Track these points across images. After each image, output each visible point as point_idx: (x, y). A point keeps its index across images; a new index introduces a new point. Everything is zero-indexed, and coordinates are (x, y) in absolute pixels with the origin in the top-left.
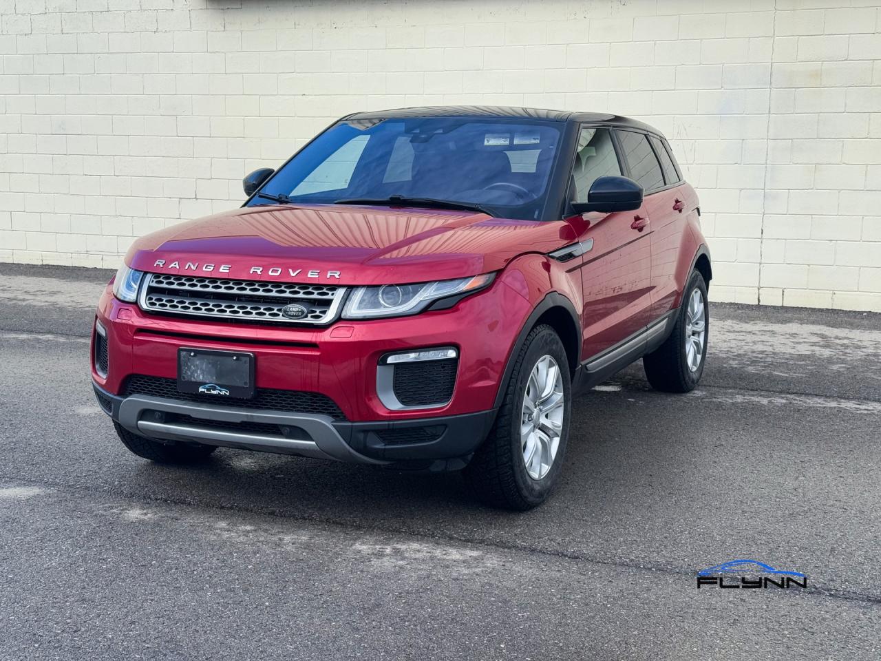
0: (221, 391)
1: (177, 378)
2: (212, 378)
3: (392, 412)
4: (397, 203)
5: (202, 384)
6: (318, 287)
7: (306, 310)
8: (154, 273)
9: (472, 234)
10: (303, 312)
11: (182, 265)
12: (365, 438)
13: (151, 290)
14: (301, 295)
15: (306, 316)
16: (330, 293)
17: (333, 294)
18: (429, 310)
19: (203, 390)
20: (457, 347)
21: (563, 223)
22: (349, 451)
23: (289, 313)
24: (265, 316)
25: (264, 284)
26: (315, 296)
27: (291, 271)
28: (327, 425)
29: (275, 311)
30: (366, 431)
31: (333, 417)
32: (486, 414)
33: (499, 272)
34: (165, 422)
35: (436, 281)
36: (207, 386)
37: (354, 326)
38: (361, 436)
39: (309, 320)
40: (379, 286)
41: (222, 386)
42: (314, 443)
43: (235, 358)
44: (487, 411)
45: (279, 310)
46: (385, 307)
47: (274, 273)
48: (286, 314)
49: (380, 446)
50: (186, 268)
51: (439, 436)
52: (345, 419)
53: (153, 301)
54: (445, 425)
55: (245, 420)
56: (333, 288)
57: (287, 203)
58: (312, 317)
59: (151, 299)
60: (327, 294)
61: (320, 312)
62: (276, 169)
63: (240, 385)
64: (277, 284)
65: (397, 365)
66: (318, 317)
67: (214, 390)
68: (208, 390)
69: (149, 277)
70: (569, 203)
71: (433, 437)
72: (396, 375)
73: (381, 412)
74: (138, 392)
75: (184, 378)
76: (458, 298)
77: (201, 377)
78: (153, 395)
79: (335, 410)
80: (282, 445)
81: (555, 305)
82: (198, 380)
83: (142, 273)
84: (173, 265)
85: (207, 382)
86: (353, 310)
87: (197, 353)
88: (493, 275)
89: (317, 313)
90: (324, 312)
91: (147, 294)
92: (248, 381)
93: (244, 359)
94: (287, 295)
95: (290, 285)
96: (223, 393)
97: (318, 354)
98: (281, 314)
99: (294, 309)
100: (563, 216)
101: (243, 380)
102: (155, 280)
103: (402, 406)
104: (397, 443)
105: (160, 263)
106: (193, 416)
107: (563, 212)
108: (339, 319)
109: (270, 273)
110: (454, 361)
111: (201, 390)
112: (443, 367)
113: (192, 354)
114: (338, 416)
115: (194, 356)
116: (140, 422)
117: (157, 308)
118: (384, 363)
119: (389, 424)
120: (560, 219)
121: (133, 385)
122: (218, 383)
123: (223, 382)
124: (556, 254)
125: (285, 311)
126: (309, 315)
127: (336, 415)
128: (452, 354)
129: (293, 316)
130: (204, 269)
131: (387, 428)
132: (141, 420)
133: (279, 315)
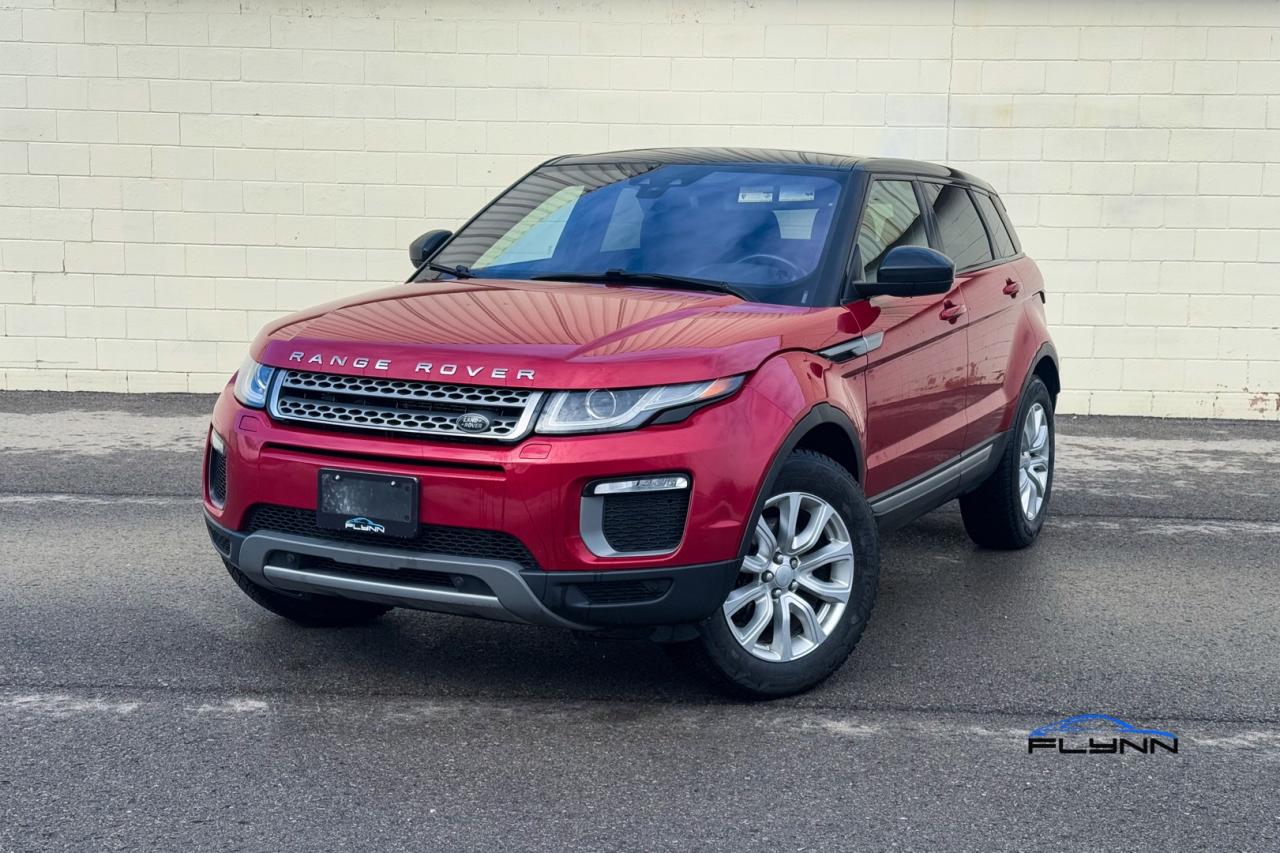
0: (374, 527)
1: (315, 508)
2: (363, 509)
3: (599, 559)
4: (615, 280)
5: (350, 517)
6: (505, 391)
7: (487, 421)
8: (288, 370)
9: (718, 323)
10: (484, 424)
11: (326, 359)
12: (564, 593)
13: (285, 392)
14: (482, 402)
15: (489, 430)
16: (521, 399)
17: (524, 401)
18: (652, 423)
19: (351, 525)
20: (688, 474)
21: (842, 310)
22: (542, 611)
23: (466, 425)
24: (433, 429)
25: (433, 385)
26: (501, 403)
27: (469, 369)
28: (514, 574)
29: (448, 422)
30: (565, 584)
31: (522, 564)
32: (727, 565)
33: (749, 375)
34: (300, 568)
35: (662, 386)
36: (355, 520)
37: (552, 443)
38: (558, 590)
39: (492, 435)
40: (587, 391)
41: (376, 521)
42: (495, 599)
43: (393, 483)
44: (729, 561)
45: (453, 421)
46: (594, 419)
47: (447, 371)
48: (462, 426)
49: (584, 605)
50: (332, 363)
51: (662, 594)
52: (538, 568)
53: (288, 406)
54: (670, 579)
55: (405, 566)
56: (525, 392)
57: (468, 277)
58: (496, 430)
59: (284, 403)
60: (517, 400)
61: (508, 424)
62: (454, 232)
63: (399, 520)
64: (451, 387)
65: (607, 497)
66: (504, 431)
67: (365, 525)
68: (358, 525)
69: (282, 375)
70: (851, 284)
71: (655, 594)
72: (606, 510)
73: (587, 559)
74: (266, 528)
75: (326, 509)
76: (693, 408)
77: (348, 508)
78: (284, 531)
79: (523, 555)
80: (453, 601)
81: (825, 421)
82: (344, 512)
83: (273, 370)
84: (314, 359)
85: (357, 514)
86: (550, 423)
87: (344, 475)
88: (741, 379)
89: (503, 426)
90: (512, 425)
91: (280, 397)
92: (409, 515)
93: (404, 485)
94: (464, 400)
95: (469, 388)
96: (376, 530)
97: (504, 480)
98: (455, 426)
99: (473, 420)
100: (841, 301)
101: (403, 513)
102: (290, 379)
103: (613, 551)
104: (606, 602)
105: (297, 356)
106: (337, 559)
107: (841, 294)
108: (532, 434)
109: (442, 372)
110: (685, 493)
111: (348, 525)
112: (670, 501)
113: (337, 477)
114: (528, 564)
115: (340, 480)
116: (267, 567)
117: (292, 416)
118: (591, 494)
119: (595, 576)
120: (838, 304)
121: (258, 518)
122: (372, 516)
123: (377, 515)
124: (830, 352)
125: (461, 422)
126: (493, 428)
127: (526, 563)
128: (682, 483)
129: (471, 429)
130: (355, 365)
131: (593, 580)
132: (268, 564)
133: (452, 427)
